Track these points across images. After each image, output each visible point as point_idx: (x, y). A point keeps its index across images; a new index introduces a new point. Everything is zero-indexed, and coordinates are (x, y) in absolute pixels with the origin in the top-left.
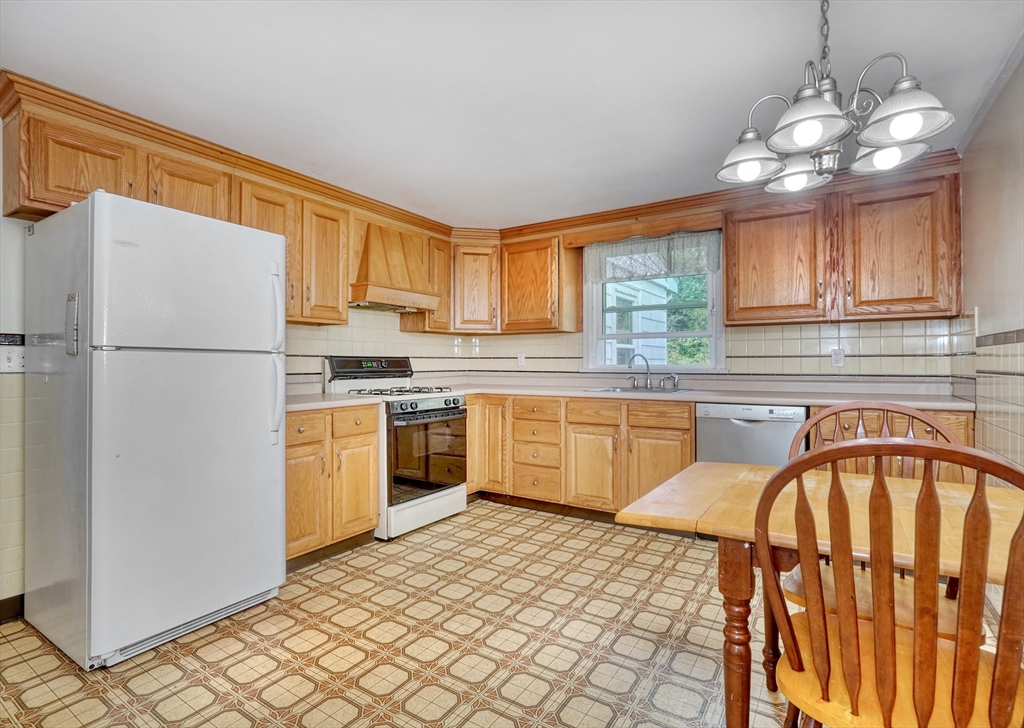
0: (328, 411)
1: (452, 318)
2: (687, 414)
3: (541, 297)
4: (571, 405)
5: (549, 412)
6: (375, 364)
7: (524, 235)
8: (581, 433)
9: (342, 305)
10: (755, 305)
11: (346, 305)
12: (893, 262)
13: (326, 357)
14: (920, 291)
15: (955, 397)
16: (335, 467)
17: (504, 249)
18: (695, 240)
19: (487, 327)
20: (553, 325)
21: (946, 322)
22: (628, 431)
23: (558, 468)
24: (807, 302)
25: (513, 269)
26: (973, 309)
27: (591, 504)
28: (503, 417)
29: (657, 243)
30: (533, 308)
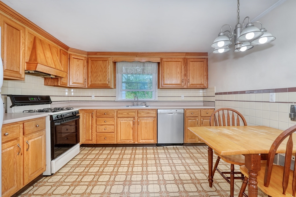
0: (21, 123)
1: (68, 81)
2: (155, 113)
3: (104, 77)
4: (119, 112)
5: (111, 114)
6: (35, 99)
7: (97, 55)
8: (122, 120)
9: (22, 72)
10: (168, 83)
11: (24, 72)
12: (197, 75)
13: (8, 95)
14: (202, 83)
15: (204, 105)
16: (25, 149)
17: (89, 59)
18: (150, 65)
19: (82, 85)
20: (109, 86)
21: (202, 89)
22: (138, 119)
23: (114, 132)
24: (180, 83)
25: (93, 66)
26: (214, 87)
27: (125, 142)
28: (92, 117)
29: (140, 64)
30: (101, 80)
